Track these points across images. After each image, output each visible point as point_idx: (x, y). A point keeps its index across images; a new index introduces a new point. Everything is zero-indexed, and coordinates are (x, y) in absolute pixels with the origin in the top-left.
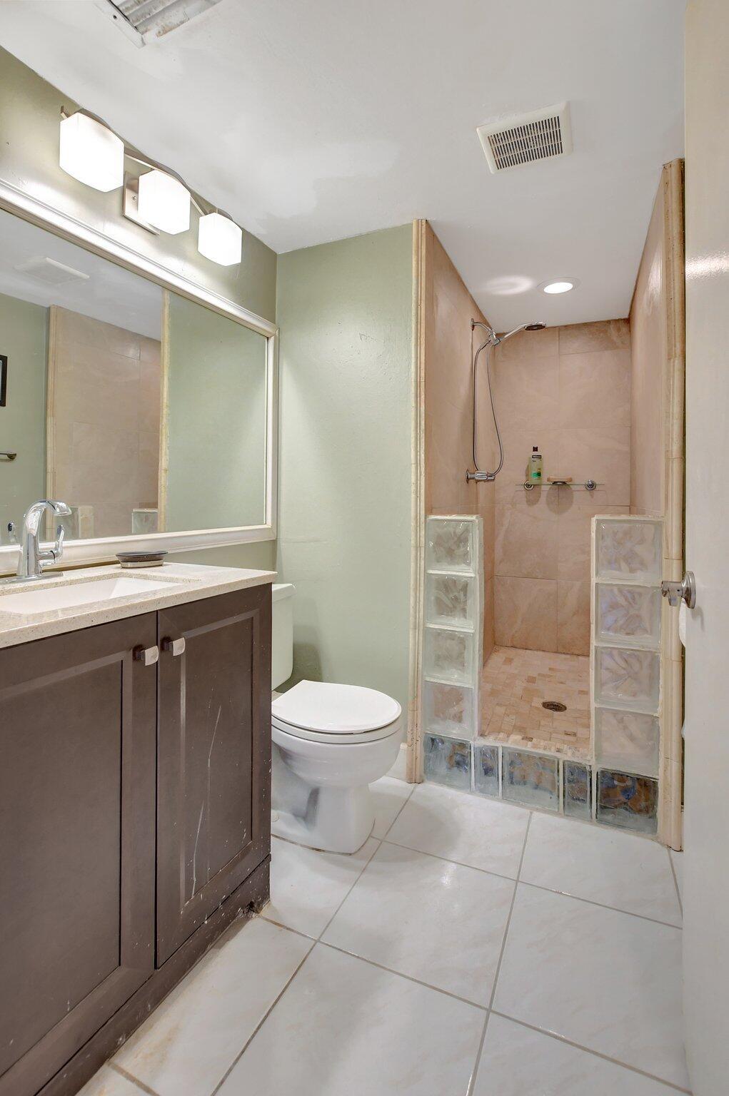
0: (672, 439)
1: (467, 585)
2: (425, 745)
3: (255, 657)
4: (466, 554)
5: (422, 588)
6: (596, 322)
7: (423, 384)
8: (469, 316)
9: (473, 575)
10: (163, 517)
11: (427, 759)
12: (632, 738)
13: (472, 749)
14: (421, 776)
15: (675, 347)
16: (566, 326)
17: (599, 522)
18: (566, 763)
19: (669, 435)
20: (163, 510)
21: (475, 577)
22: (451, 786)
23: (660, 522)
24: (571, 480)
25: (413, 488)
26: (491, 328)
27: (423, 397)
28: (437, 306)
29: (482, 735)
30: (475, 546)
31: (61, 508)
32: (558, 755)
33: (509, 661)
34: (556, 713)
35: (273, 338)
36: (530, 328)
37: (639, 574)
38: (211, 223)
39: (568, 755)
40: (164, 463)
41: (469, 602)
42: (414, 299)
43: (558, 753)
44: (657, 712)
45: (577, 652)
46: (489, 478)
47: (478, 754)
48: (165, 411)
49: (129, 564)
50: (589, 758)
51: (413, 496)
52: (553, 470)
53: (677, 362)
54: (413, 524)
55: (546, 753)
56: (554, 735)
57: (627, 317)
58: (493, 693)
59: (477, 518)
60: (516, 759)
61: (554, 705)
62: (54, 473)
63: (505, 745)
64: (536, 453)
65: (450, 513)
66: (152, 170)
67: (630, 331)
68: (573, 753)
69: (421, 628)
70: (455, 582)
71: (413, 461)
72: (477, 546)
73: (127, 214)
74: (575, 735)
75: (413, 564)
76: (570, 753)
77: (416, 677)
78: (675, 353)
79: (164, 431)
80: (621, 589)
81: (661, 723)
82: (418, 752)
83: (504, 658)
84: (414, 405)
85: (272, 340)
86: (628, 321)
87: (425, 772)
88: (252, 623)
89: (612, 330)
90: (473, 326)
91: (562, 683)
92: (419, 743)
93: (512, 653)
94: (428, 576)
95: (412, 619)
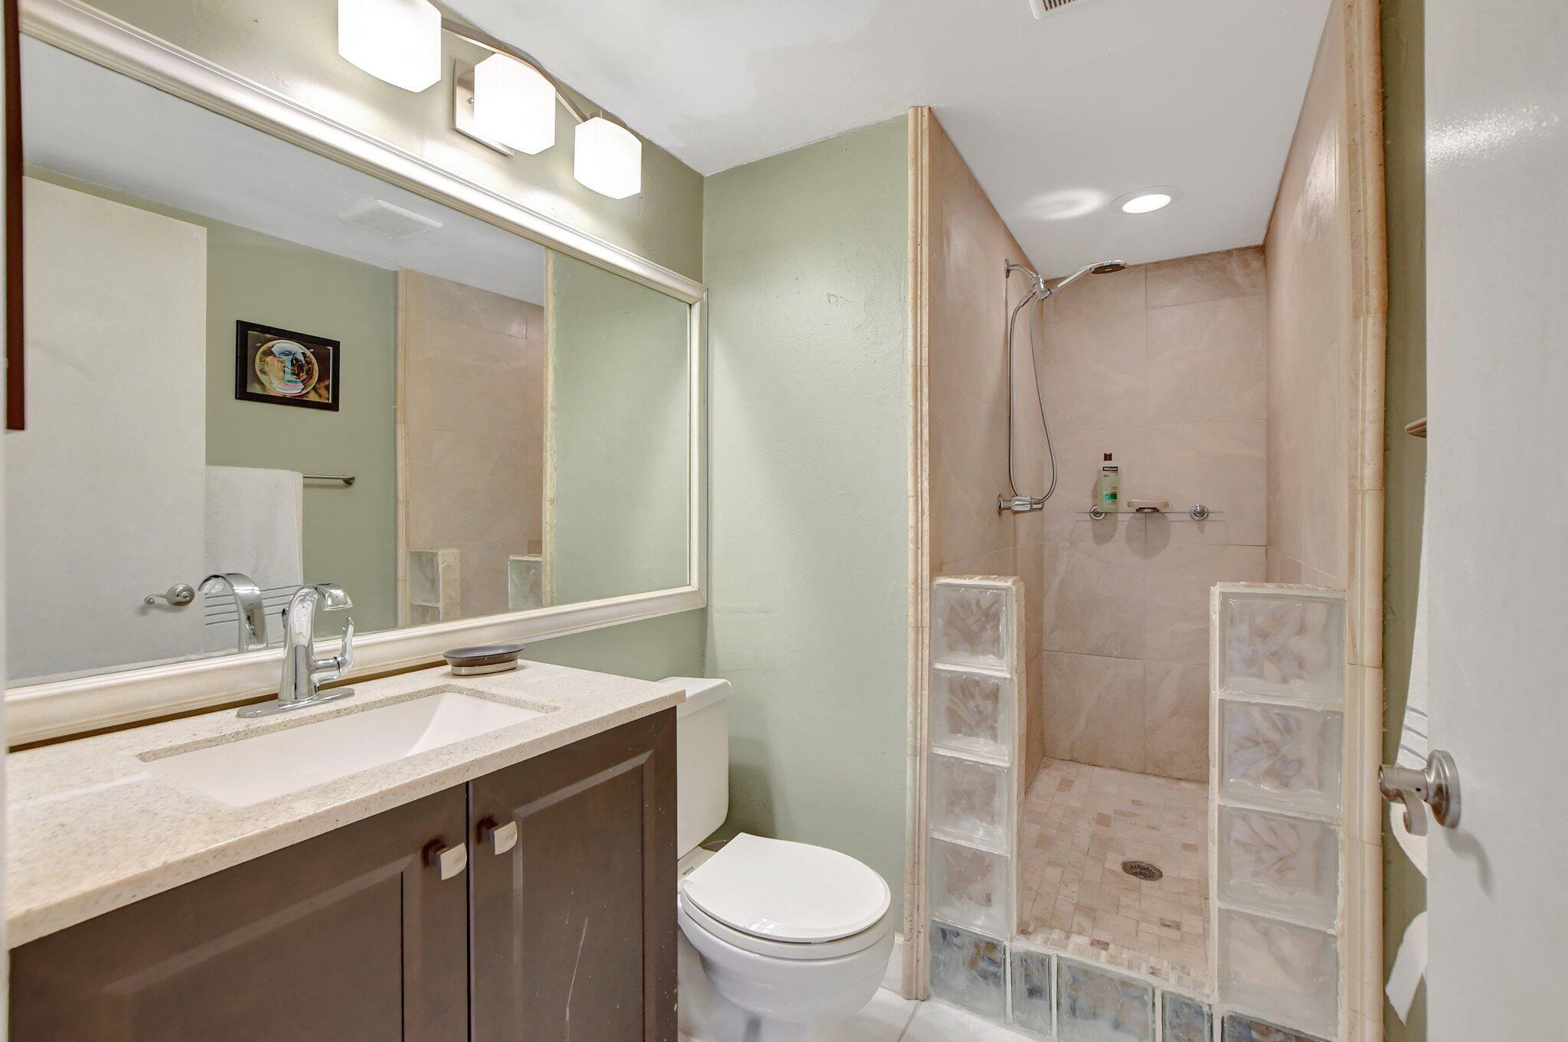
0: (1363, 456)
1: (998, 689)
2: (932, 939)
3: (647, 828)
4: (997, 640)
5: (926, 692)
6: (1208, 254)
7: (925, 370)
8: (1001, 255)
9: (1008, 676)
10: (548, 568)
11: (935, 963)
12: (1281, 961)
13: (1008, 954)
14: (925, 988)
15: (1367, 294)
16: (1157, 263)
17: (1225, 597)
18: (1167, 996)
19: (1356, 449)
20: (548, 558)
21: (1011, 679)
22: (973, 1010)
23: (1339, 600)
24: (1166, 505)
25: (911, 535)
26: (1035, 272)
27: (926, 390)
28: (949, 244)
29: (1024, 931)
30: (1011, 626)
31: (335, 599)
32: (1153, 981)
33: (1066, 785)
34: (1146, 884)
35: (698, 304)
36: (1100, 270)
37: (1296, 684)
38: (592, 134)
39: (1170, 984)
40: (549, 491)
41: (1001, 717)
42: (910, 235)
43: (1153, 977)
44: (1331, 926)
45: (1176, 775)
46: (1034, 506)
47: (1017, 962)
48: (550, 415)
49: (464, 670)
50: (1206, 991)
51: (911, 546)
52: (1136, 489)
53: (1370, 321)
54: (911, 591)
55: (1133, 974)
56: (1143, 926)
57: (1260, 242)
58: (1043, 842)
59: (1014, 583)
60: (1080, 977)
61: (1141, 868)
62: (407, 503)
63: (1062, 954)
64: (1108, 464)
65: (971, 573)
66: (494, 53)
67: (1265, 265)
68: (1180, 979)
69: (925, 754)
70: (977, 683)
71: (911, 493)
72: (1014, 628)
73: (459, 125)
74: (1178, 926)
75: (911, 655)
76: (1173, 976)
77: (916, 833)
78: (1367, 307)
79: (548, 444)
80: (1265, 708)
81: (1341, 946)
82: (921, 949)
83: (1059, 781)
84: (911, 403)
85: (696, 309)
86: (1263, 250)
87: (932, 983)
88: (642, 773)
89: (1235, 266)
90: (1008, 271)
91: (1153, 828)
92: (922, 936)
93: (1070, 770)
94: (935, 675)
95: (910, 740)
